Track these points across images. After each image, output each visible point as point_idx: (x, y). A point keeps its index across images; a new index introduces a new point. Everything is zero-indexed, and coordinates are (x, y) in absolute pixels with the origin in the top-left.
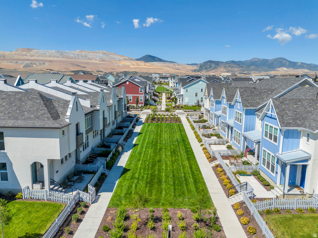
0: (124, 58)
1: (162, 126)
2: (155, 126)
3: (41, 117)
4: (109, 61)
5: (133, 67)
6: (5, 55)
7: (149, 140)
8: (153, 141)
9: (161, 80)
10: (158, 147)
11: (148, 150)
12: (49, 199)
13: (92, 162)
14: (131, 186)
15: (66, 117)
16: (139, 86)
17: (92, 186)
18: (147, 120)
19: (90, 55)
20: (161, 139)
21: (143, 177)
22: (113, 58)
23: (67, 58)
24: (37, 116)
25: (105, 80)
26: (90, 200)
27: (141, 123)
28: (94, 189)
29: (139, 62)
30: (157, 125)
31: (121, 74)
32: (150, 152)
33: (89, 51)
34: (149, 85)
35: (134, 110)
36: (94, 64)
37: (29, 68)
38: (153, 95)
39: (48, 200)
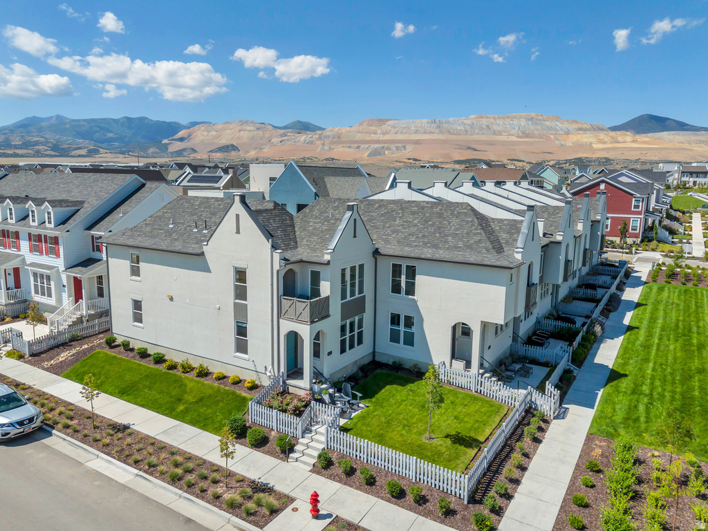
0: (580, 126)
1: (699, 295)
2: (679, 292)
3: (475, 246)
4: (541, 136)
5: (601, 146)
6: (341, 133)
7: (666, 322)
8: (677, 326)
9: (685, 179)
10: (695, 341)
11: (667, 342)
12: (479, 391)
13: (541, 345)
14: (636, 407)
15: (516, 250)
16: (632, 195)
17: (553, 387)
18: (654, 276)
19: (499, 125)
20: (701, 324)
21: (662, 396)
22: (550, 128)
23: (449, 132)
24: (468, 244)
25: (536, 179)
26: (552, 411)
27: (638, 282)
28: (557, 393)
29: (619, 135)
30: (686, 291)
31: (567, 165)
32: (672, 347)
33: (496, 117)
34: (658, 191)
35: (613, 251)
36: (504, 143)
37: (379, 157)
38: (667, 217)
39: (477, 392)
